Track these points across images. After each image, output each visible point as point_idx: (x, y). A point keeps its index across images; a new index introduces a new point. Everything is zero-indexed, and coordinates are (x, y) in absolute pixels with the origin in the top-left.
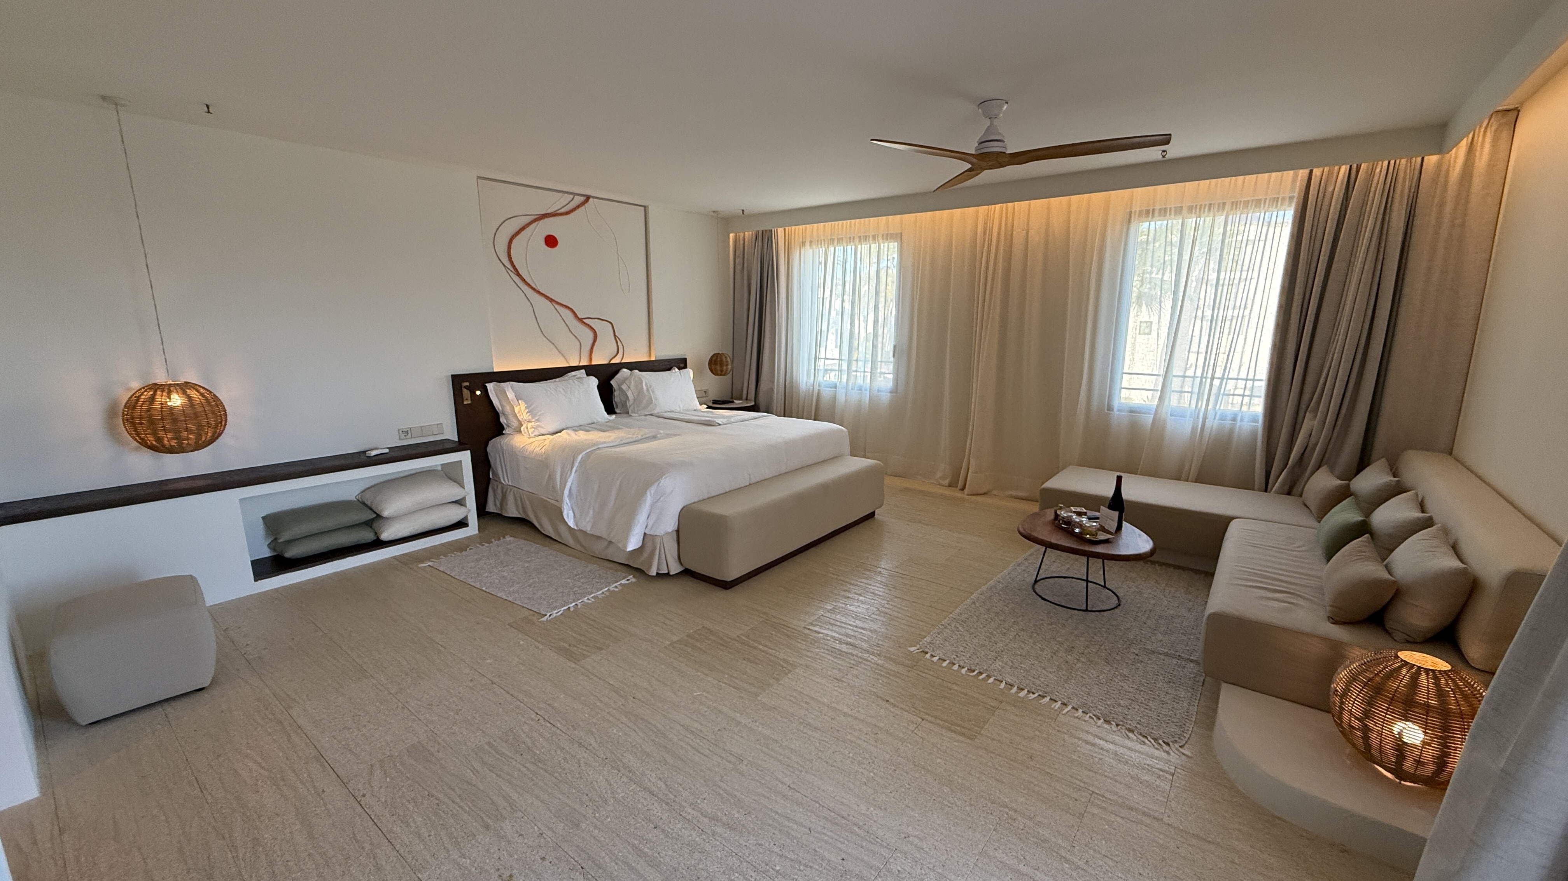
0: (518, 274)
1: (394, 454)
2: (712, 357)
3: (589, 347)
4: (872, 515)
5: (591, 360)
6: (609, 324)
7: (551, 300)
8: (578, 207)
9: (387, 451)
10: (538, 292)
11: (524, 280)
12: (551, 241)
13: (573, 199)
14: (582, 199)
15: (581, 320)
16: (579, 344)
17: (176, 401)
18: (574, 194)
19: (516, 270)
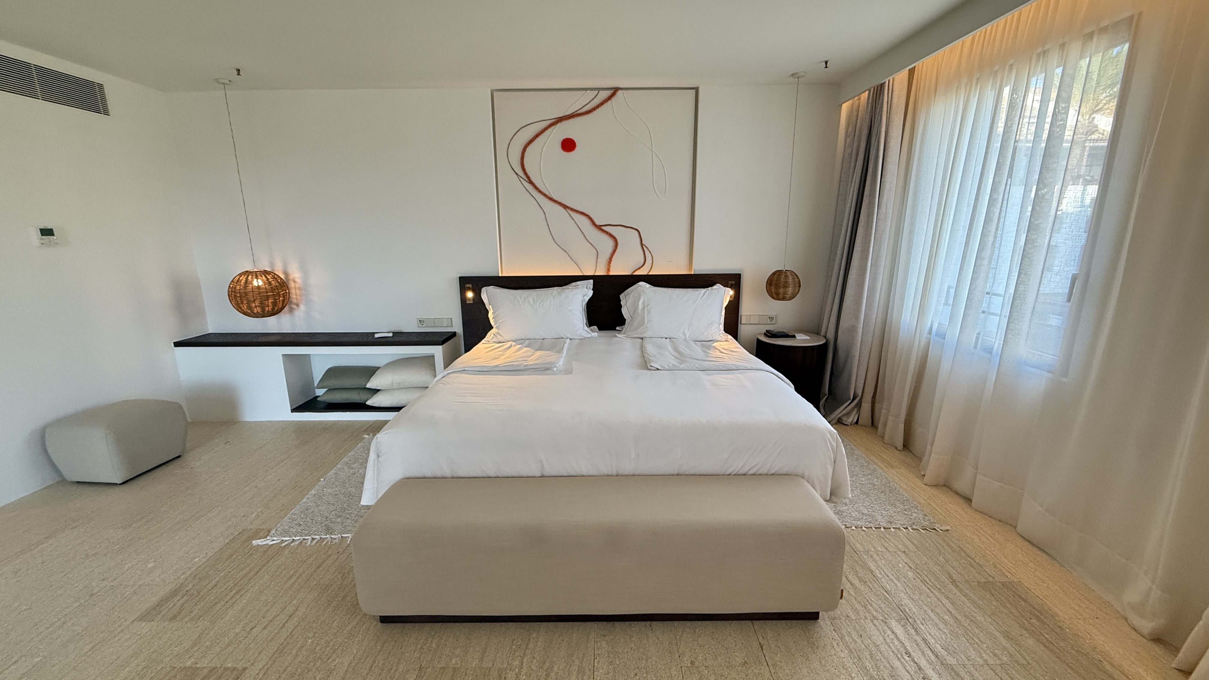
0: (531, 182)
1: (397, 339)
2: (774, 274)
3: (608, 255)
4: (814, 616)
5: (609, 270)
6: (636, 232)
7: (565, 207)
8: (602, 104)
9: (391, 335)
10: (551, 199)
11: (536, 188)
12: (568, 145)
13: (598, 93)
14: (609, 93)
15: (599, 228)
16: (596, 252)
17: (258, 282)
18: (599, 89)
19: (528, 177)
